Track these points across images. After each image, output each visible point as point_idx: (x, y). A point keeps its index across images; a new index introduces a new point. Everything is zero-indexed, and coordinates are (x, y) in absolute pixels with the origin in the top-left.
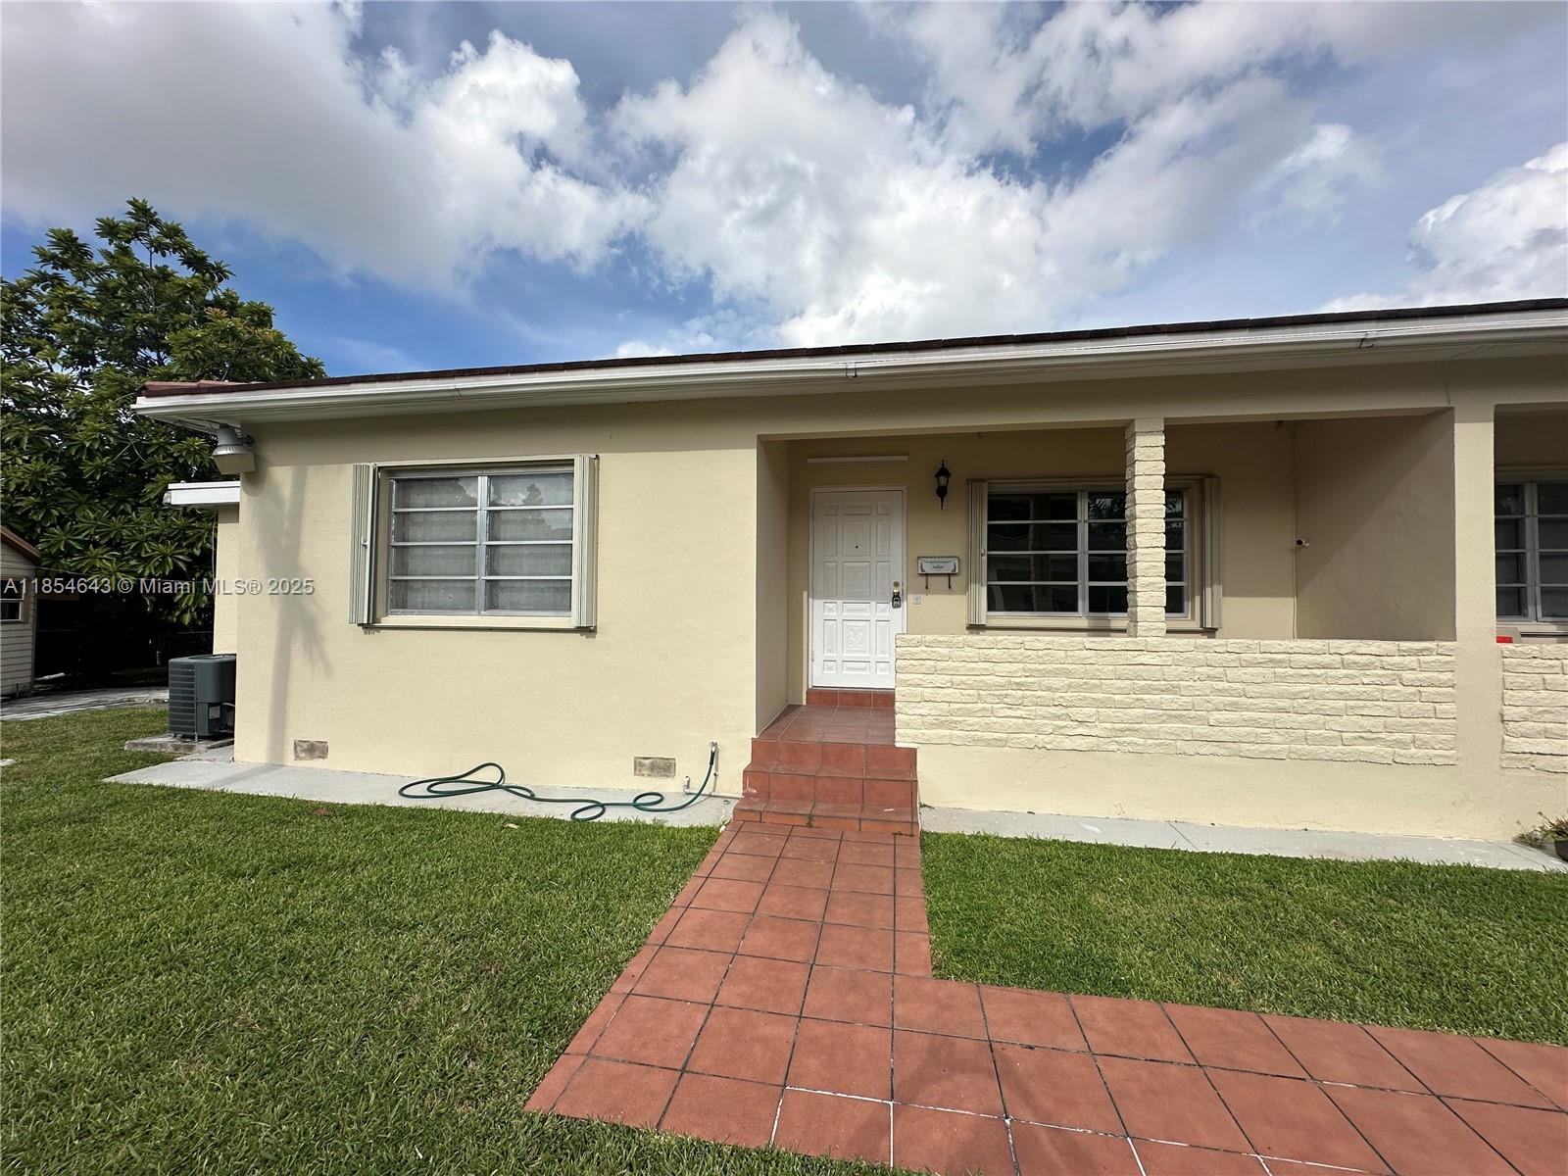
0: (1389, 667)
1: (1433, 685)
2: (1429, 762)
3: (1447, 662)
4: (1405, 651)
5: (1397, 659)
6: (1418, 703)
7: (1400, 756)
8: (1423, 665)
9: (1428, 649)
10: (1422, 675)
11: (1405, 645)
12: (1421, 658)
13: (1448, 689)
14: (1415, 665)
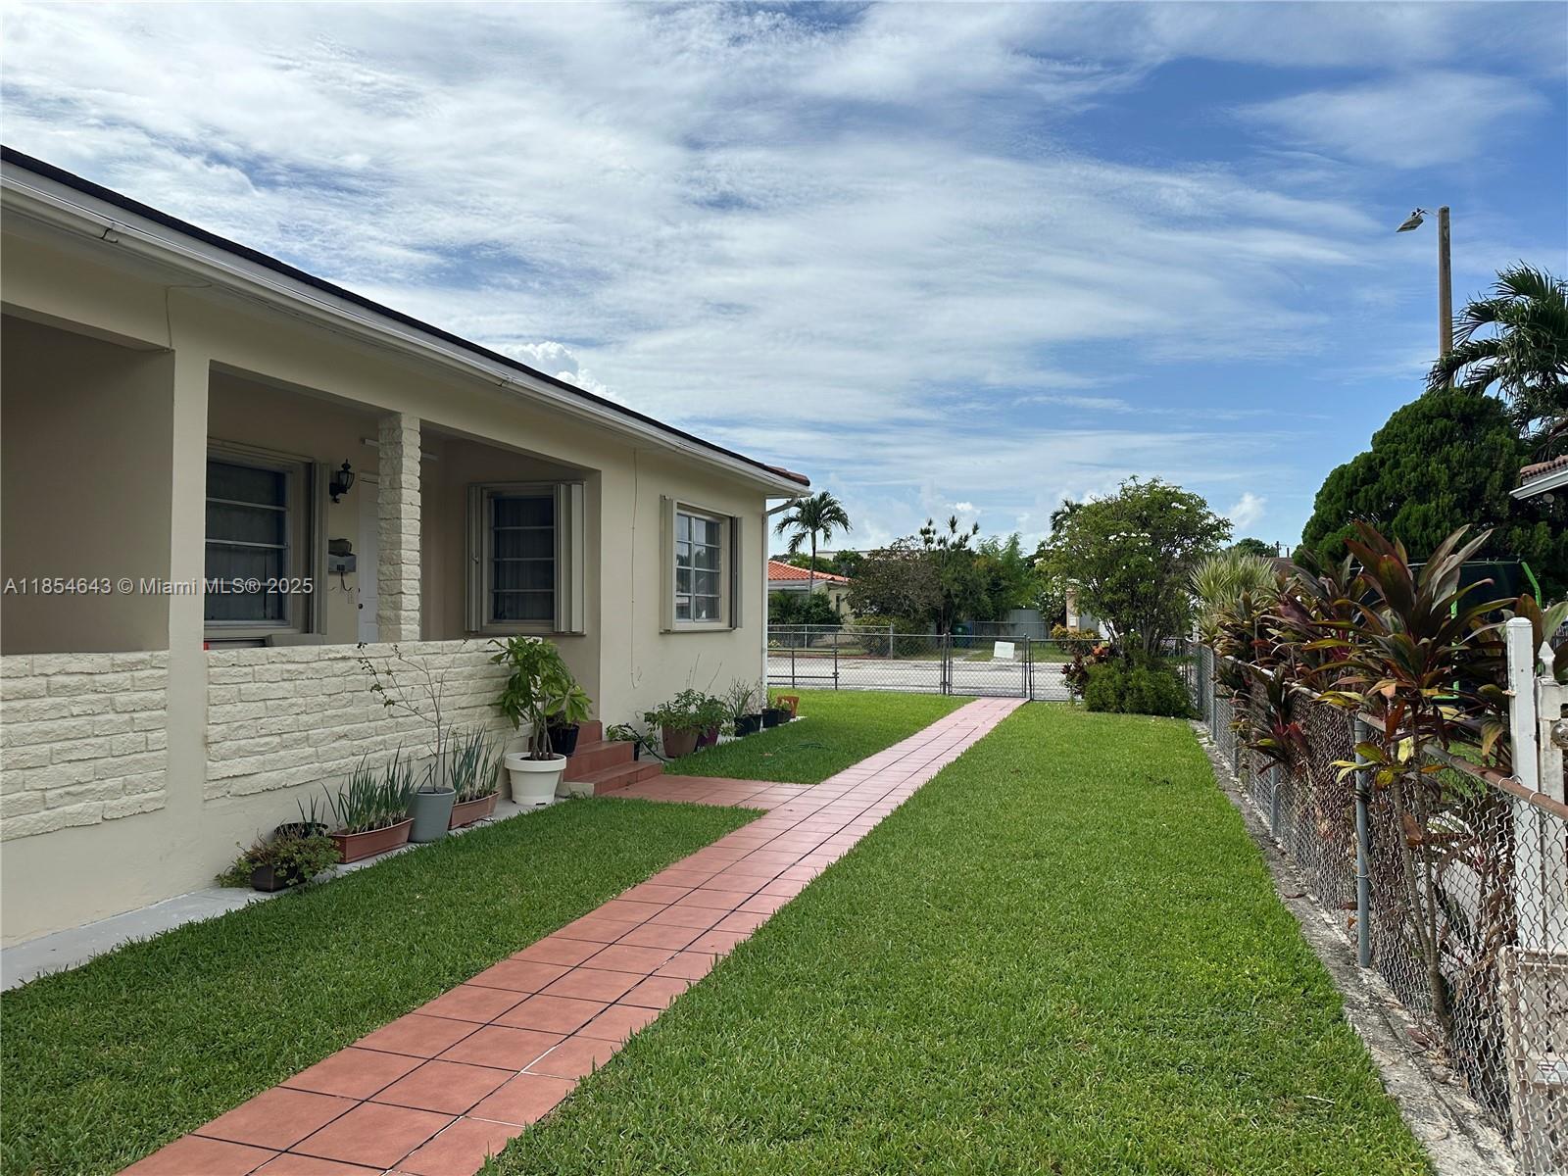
0: (103, 689)
1: (145, 709)
2: (140, 810)
3: (161, 677)
4: (119, 666)
5: (111, 677)
6: (131, 734)
7: (111, 809)
8: (138, 683)
9: (142, 662)
10: (137, 696)
11: (120, 657)
12: (136, 674)
13: (160, 712)
14: (128, 684)
